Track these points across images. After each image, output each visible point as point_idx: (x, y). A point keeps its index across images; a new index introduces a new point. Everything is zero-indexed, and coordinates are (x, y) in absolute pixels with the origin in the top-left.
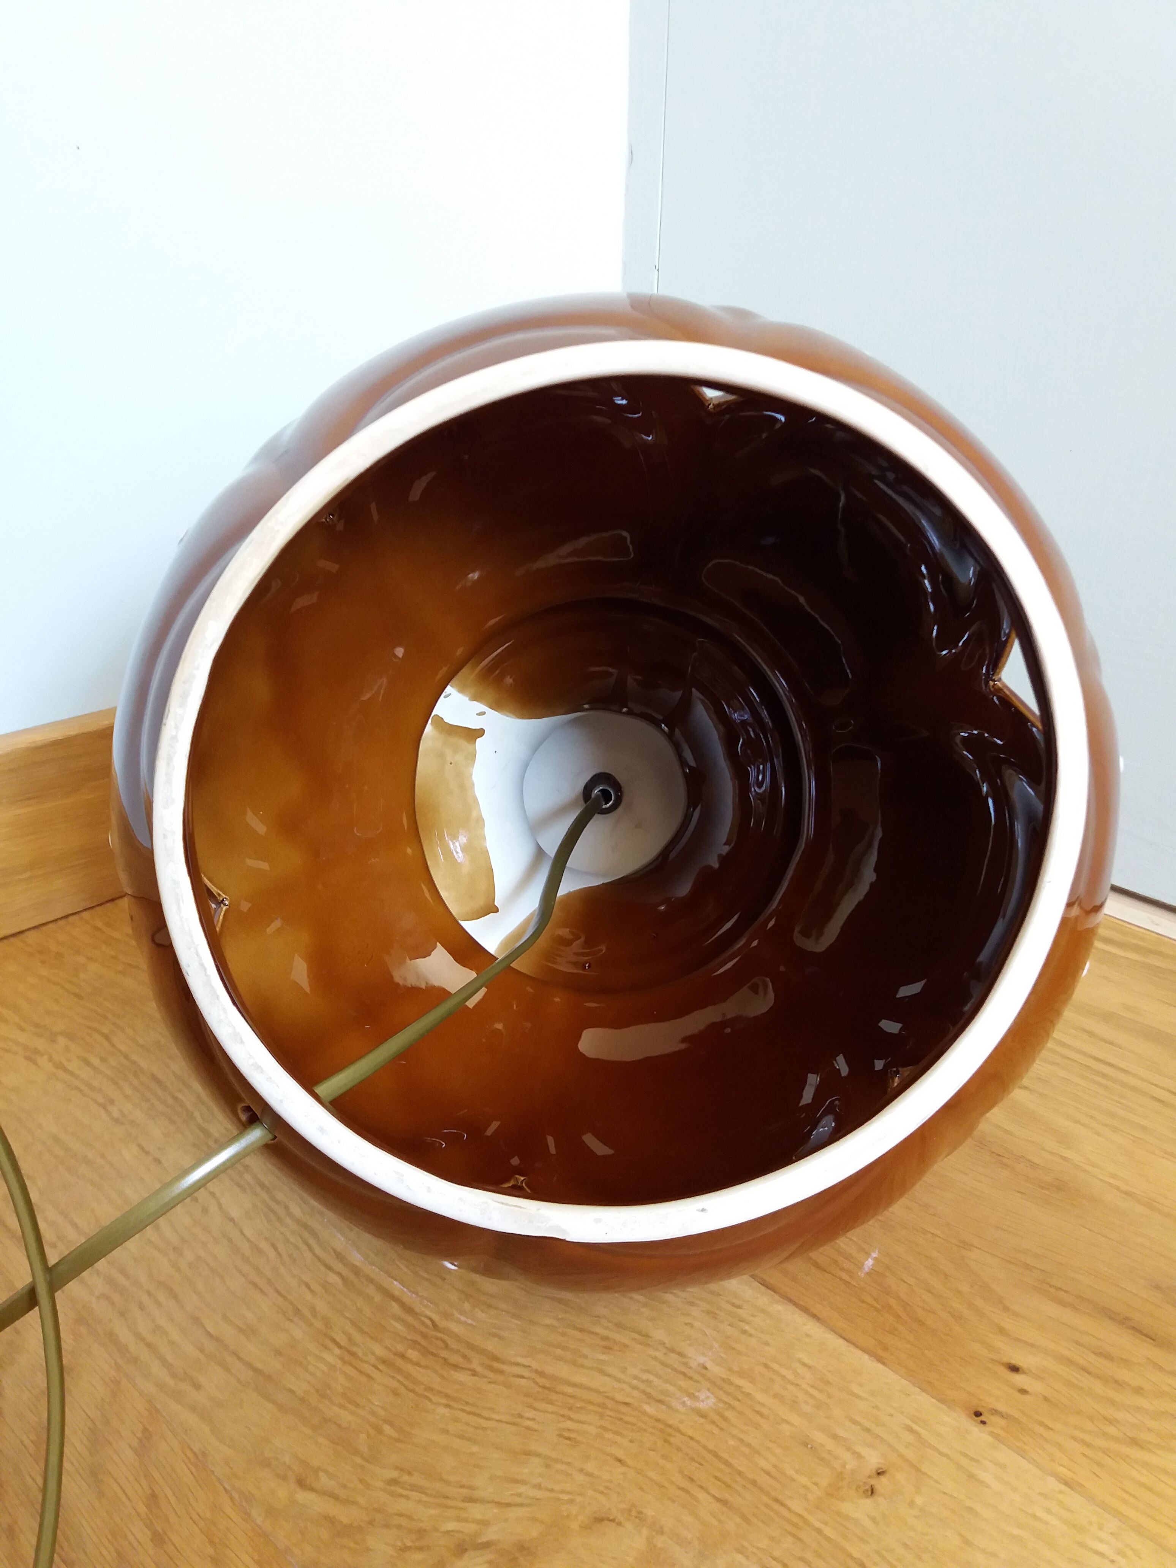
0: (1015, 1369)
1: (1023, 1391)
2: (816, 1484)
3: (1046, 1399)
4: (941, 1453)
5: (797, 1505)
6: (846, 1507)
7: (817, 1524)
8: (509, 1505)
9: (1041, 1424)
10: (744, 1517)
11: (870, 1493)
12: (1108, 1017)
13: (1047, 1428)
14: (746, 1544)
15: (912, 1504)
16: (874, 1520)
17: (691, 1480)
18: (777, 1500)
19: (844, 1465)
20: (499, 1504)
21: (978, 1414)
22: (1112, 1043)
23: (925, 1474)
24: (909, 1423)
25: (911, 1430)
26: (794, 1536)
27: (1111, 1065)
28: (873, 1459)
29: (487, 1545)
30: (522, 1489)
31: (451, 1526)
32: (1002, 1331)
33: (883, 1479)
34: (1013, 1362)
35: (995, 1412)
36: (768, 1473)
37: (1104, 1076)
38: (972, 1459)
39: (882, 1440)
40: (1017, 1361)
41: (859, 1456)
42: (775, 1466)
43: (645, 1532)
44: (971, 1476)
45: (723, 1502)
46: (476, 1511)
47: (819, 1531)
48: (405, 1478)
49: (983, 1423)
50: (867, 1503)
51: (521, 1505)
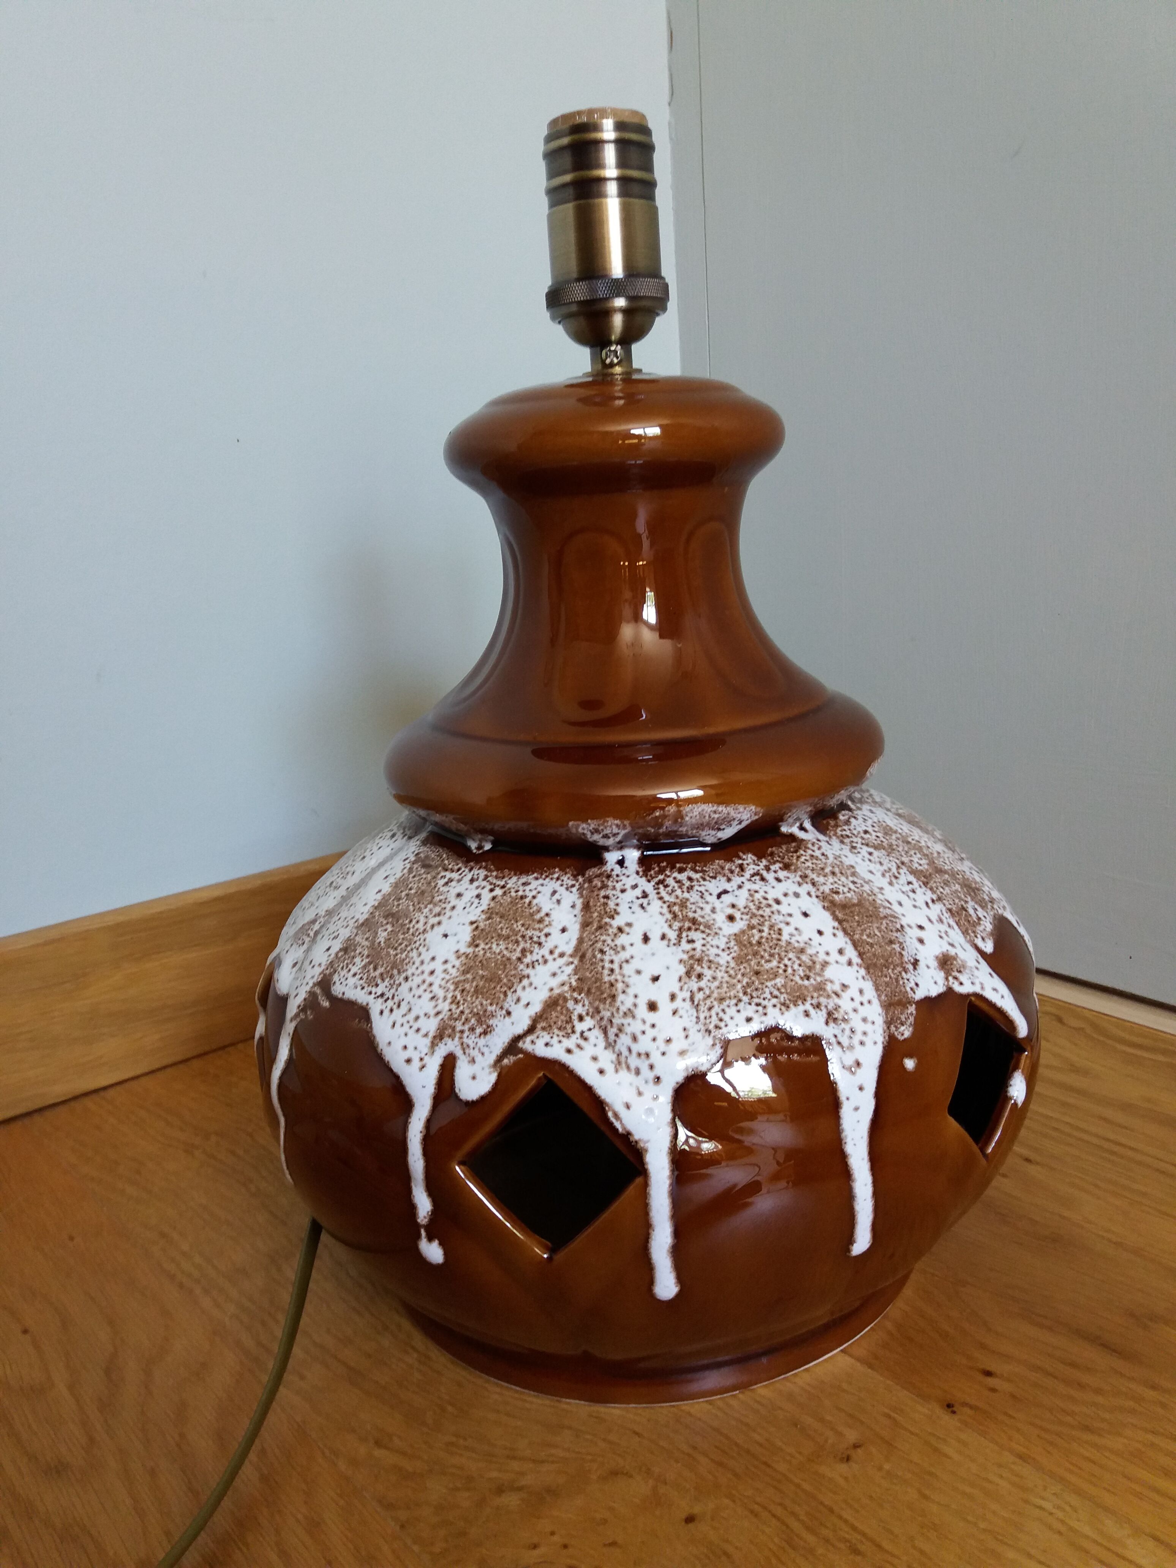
0: (988, 1374)
1: (993, 1390)
2: (800, 1453)
3: (1013, 1396)
4: (912, 1433)
5: (782, 1467)
6: (823, 1469)
7: (796, 1481)
8: (543, 1462)
9: (1006, 1414)
10: (736, 1475)
11: (845, 1459)
12: (1127, 1107)
13: (1010, 1416)
14: (734, 1492)
15: (880, 1469)
16: (846, 1479)
17: (695, 1448)
18: (766, 1464)
19: (826, 1441)
20: (534, 1461)
21: (949, 1406)
22: (1126, 1128)
23: (896, 1447)
24: (886, 1411)
25: (888, 1416)
26: (775, 1488)
27: (1120, 1144)
28: (852, 1436)
29: (520, 1489)
30: (553, 1451)
31: (494, 1474)
32: (983, 1346)
33: (859, 1451)
34: (988, 1368)
35: (965, 1404)
36: (761, 1445)
37: (1113, 1153)
38: (939, 1438)
39: (862, 1423)
40: (992, 1367)
41: (840, 1434)
42: (767, 1440)
43: (651, 1482)
44: (936, 1450)
45: (720, 1464)
46: (515, 1465)
47: (798, 1486)
48: (461, 1442)
49: (954, 1412)
50: (843, 1468)
51: (553, 1462)
